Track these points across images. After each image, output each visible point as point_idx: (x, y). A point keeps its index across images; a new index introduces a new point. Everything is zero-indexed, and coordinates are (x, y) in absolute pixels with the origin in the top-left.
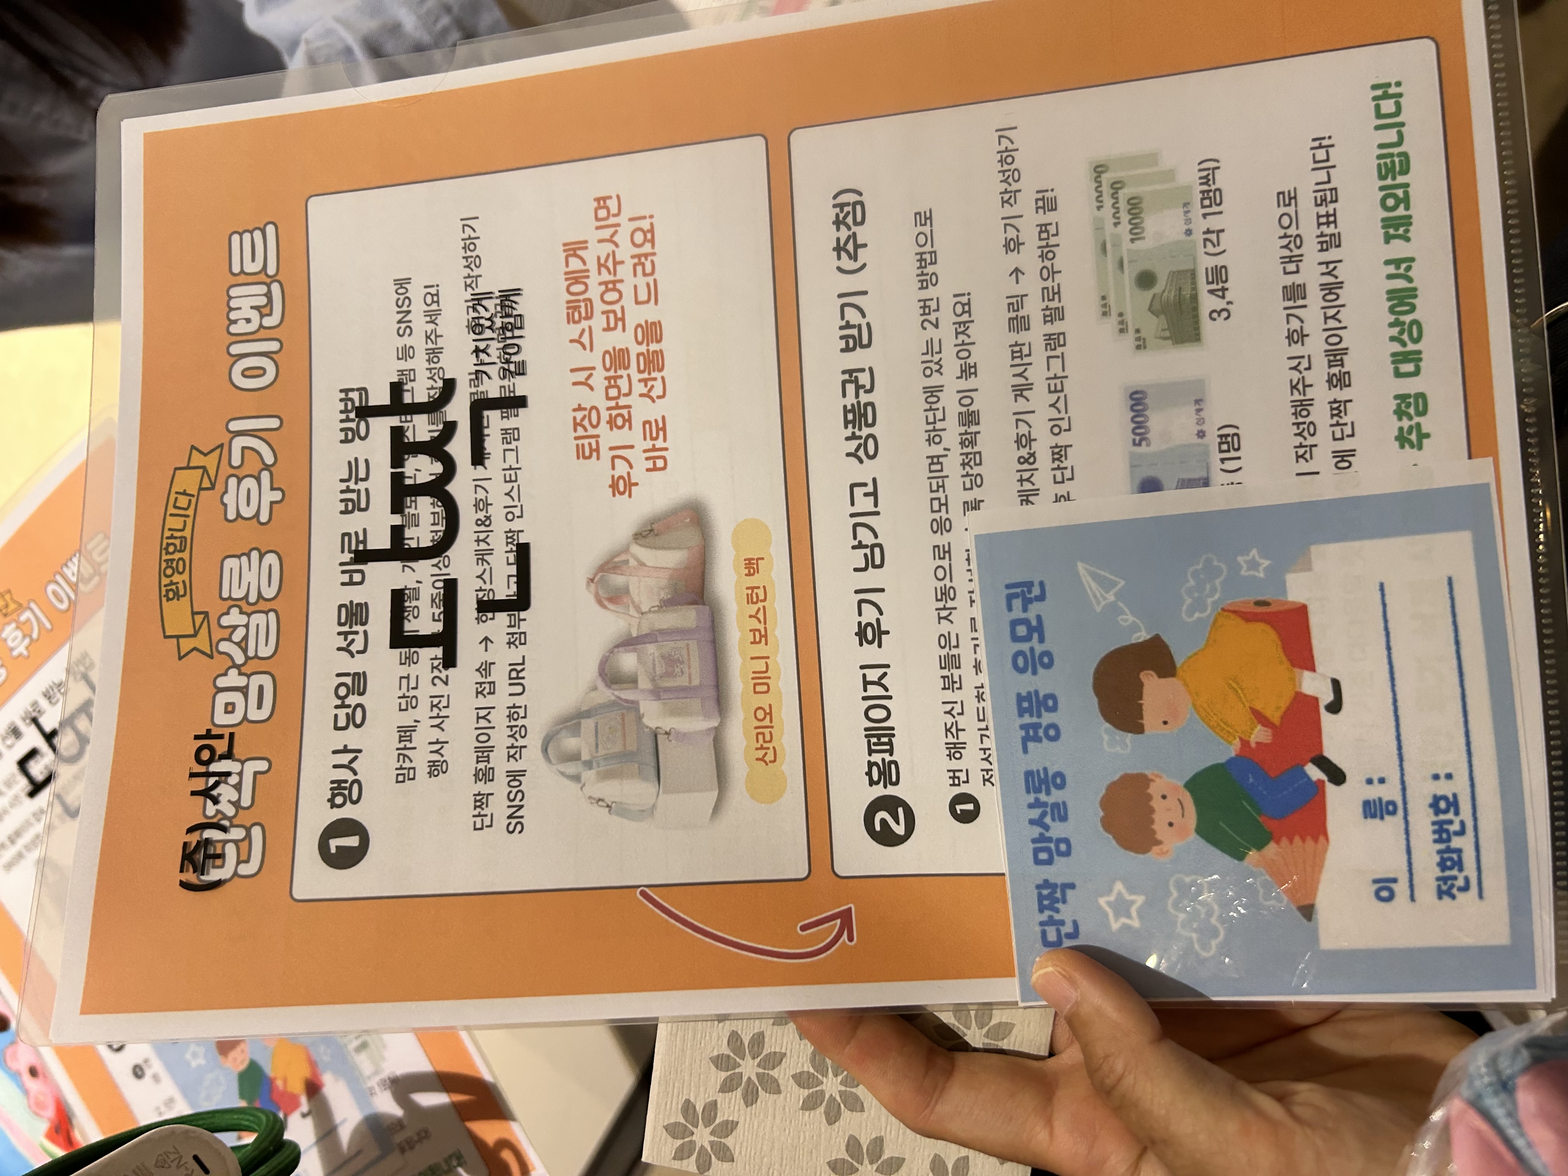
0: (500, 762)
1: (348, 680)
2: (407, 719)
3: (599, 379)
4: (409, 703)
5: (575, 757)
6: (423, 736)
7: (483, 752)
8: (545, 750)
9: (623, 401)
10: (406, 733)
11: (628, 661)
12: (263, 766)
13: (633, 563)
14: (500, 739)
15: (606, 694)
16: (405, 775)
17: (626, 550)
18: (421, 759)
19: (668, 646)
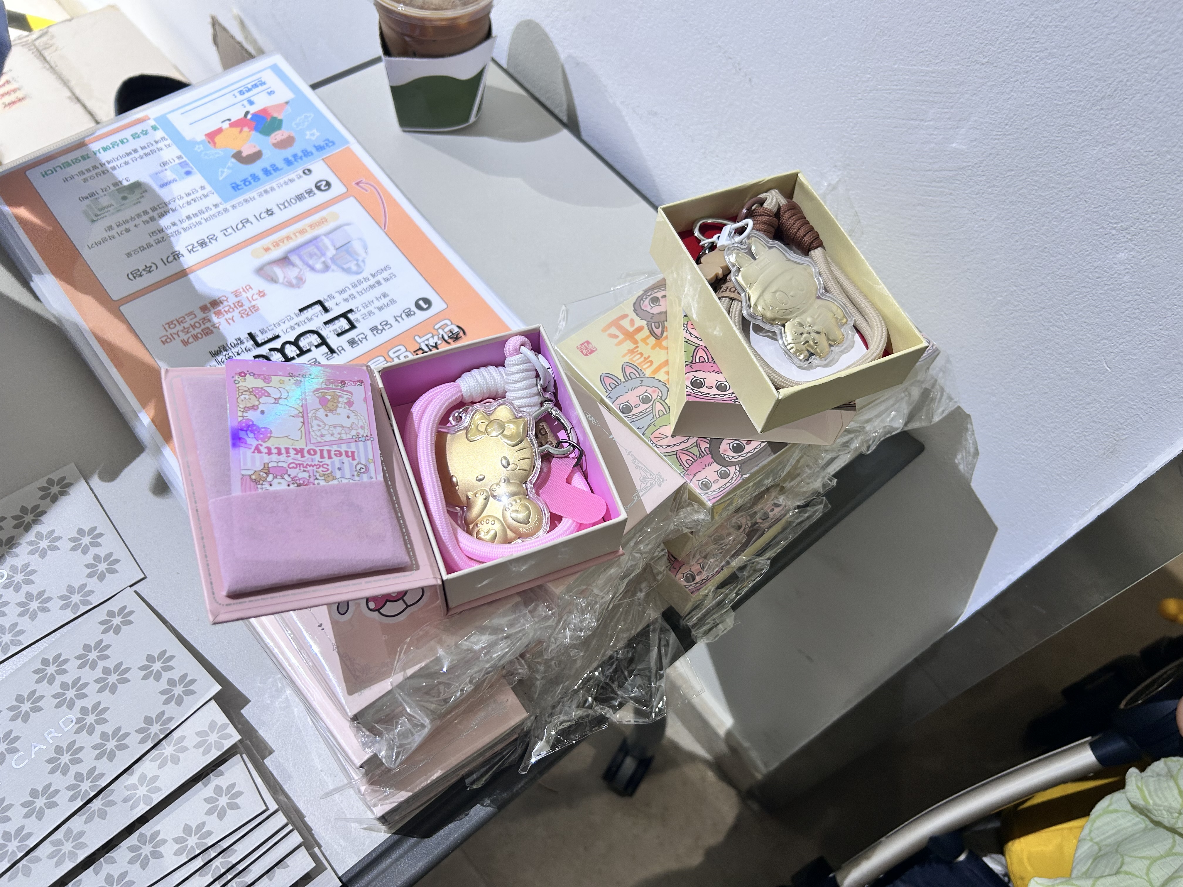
0: (372, 281)
1: (375, 332)
2: (376, 311)
3: (229, 316)
4: (370, 313)
5: (358, 265)
6: (378, 304)
7: (372, 287)
8: (361, 273)
9: (232, 306)
10: (380, 309)
11: (319, 266)
12: (417, 338)
13: (286, 279)
14: (365, 285)
15: (333, 267)
16: (393, 302)
17: (283, 283)
18: (385, 301)
19: (306, 259)
